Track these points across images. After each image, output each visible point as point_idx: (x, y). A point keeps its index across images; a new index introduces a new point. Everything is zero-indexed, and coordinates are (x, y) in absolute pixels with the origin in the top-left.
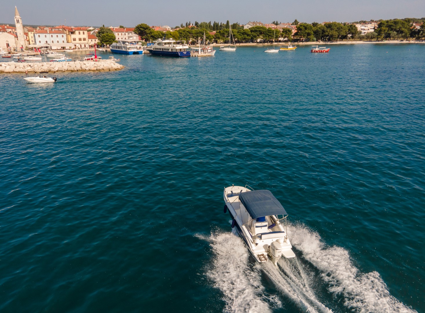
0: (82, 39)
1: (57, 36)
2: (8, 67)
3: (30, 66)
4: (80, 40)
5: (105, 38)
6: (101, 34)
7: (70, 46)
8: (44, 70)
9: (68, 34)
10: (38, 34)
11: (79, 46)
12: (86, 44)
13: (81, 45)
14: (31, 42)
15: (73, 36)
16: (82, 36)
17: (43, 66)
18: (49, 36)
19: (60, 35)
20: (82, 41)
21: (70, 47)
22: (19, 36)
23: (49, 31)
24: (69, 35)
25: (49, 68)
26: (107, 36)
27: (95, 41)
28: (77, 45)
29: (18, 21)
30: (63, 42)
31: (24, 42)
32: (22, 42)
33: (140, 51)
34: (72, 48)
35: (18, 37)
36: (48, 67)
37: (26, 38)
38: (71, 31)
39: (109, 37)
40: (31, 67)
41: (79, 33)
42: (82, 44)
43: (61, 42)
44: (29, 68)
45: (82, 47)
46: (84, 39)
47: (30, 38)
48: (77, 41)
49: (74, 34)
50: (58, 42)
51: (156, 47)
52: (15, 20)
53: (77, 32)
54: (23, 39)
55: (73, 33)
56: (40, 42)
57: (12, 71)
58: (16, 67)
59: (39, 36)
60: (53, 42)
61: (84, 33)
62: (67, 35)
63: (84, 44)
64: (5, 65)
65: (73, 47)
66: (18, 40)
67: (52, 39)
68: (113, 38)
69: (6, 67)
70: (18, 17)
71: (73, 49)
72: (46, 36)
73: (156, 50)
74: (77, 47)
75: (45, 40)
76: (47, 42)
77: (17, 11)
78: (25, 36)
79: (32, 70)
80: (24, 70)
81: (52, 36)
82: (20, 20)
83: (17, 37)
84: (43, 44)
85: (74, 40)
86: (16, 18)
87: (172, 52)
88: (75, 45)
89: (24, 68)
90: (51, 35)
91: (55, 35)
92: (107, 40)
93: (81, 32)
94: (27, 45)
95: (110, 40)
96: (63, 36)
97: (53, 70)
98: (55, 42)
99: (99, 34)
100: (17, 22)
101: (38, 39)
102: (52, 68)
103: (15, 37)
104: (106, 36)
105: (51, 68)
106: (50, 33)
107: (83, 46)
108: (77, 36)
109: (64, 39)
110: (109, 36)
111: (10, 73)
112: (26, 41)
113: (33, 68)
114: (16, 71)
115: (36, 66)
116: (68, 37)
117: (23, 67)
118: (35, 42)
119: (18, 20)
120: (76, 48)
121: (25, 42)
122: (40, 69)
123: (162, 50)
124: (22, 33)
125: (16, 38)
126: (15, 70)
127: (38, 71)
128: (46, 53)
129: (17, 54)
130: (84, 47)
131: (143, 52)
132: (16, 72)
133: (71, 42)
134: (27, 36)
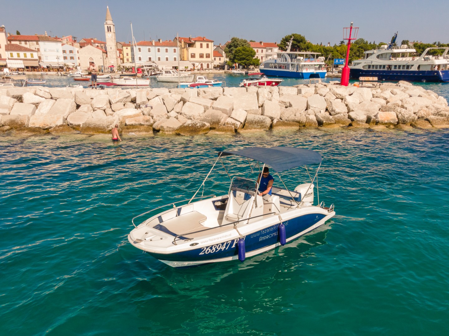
0: (205, 56)
1: (167, 50)
2: (46, 106)
3: (134, 101)
4: (201, 56)
5: (241, 54)
6: (232, 48)
7: (186, 66)
8: (189, 122)
9: (183, 47)
10: (138, 47)
11: (199, 67)
12: (209, 63)
13: (202, 65)
14: (125, 60)
15: (191, 50)
16: (205, 51)
17: (184, 101)
18: (154, 49)
19: (171, 49)
20: (205, 59)
21: (186, 68)
22: (110, 52)
23: (155, 43)
24: (185, 49)
25: (210, 111)
26: (244, 50)
27: (220, 59)
28: (197, 64)
29: (109, 29)
30: (175, 59)
31: (115, 60)
32: (113, 60)
33: (321, 73)
34: (189, 69)
35: (108, 53)
36: (206, 108)
37: (119, 56)
38: (189, 42)
39: (247, 53)
40: (138, 107)
41: (201, 46)
42: (204, 63)
43: (171, 59)
44: (130, 111)
45: (204, 68)
46: (208, 56)
47: (125, 55)
48: (197, 58)
49: (192, 47)
50: (167, 59)
51: (373, 64)
52: (106, 26)
53: (198, 44)
54: (115, 56)
55: (191, 45)
56: (140, 59)
57: (60, 122)
58: (78, 106)
59: (140, 49)
60: (159, 59)
61: (208, 46)
62: (181, 48)
63: (206, 63)
64: (37, 99)
65: (191, 67)
66: (107, 57)
67: (159, 55)
68: (253, 54)
69: (37, 105)
70: (110, 22)
71: (191, 71)
72: (149, 51)
73: (371, 69)
74: (196, 68)
75: (148, 57)
76: (150, 59)
77: (109, 13)
78: (118, 52)
79: (141, 120)
80: (110, 118)
81: (159, 50)
82: (112, 26)
83: (106, 53)
84: (144, 62)
85: (193, 56)
86: (107, 24)
87: (419, 72)
88: (194, 65)
89: (109, 111)
90: (157, 48)
91: (163, 49)
92: (244, 56)
93: (204, 44)
94: (119, 63)
95: (248, 58)
96: (175, 51)
97: (230, 120)
98: (163, 59)
99: (229, 48)
100: (108, 31)
101: (137, 55)
102: (224, 111)
103: (103, 52)
104: (243, 52)
105: (219, 113)
106: (156, 46)
107: (205, 66)
108: (197, 50)
109: (176, 55)
110: (247, 51)
111: (47, 131)
112: (119, 59)
113: (146, 111)
114: (75, 123)
115: (156, 102)
116: (184, 52)
117: (104, 105)
118: (133, 59)
119: (110, 27)
120: (194, 69)
121: (117, 61)
122: (173, 114)
123: (386, 69)
124: (114, 48)
125: (105, 55)
126: (70, 121)
127: (165, 125)
128: (153, 73)
129: (103, 75)
130: (206, 68)
131: (326, 75)
132: (76, 128)
133: (188, 59)
134: (120, 53)
